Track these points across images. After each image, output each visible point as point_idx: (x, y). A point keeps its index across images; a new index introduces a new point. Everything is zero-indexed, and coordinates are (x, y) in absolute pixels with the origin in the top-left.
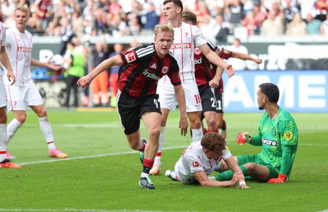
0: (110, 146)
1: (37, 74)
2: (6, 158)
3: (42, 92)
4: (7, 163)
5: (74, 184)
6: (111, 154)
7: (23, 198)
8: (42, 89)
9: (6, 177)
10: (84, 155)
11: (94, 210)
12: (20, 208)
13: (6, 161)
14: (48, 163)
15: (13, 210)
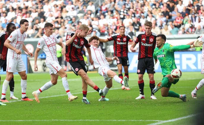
0: (76, 90)
1: (42, 56)
2: (26, 96)
3: (45, 65)
4: (26, 98)
5: (58, 108)
6: (76, 93)
7: (33, 115)
8: (44, 63)
9: (26, 105)
10: (63, 94)
11: (66, 120)
12: (31, 120)
13: (25, 98)
14: (45, 98)
15: (28, 121)
